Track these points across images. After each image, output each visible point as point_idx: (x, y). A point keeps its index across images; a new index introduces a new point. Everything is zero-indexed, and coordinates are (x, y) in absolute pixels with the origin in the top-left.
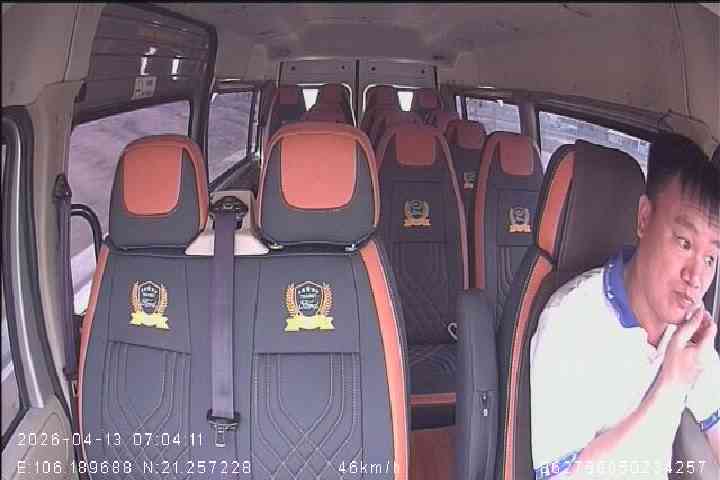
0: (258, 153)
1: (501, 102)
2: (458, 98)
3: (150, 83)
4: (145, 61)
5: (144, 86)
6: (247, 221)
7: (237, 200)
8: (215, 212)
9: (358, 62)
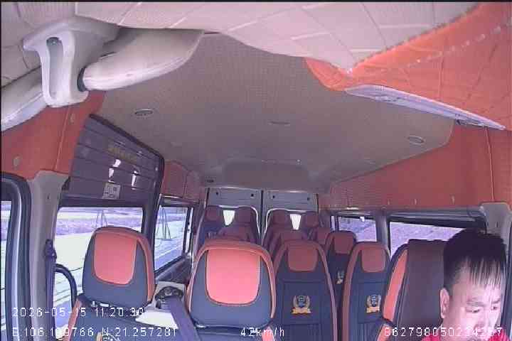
0: (190, 254)
1: (363, 218)
2: (333, 217)
3: (115, 189)
4: (112, 172)
5: (111, 190)
9: (262, 192)
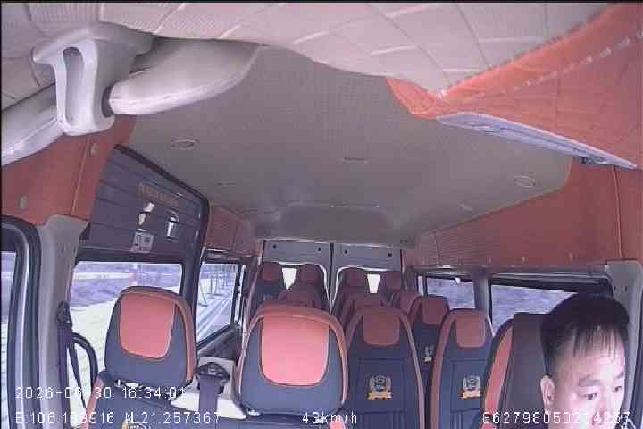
0: (241, 323)
1: (458, 280)
2: (420, 278)
3: (147, 240)
4: (142, 218)
5: (142, 241)
6: (228, 388)
7: (221, 367)
8: (201, 374)
9: (332, 245)
